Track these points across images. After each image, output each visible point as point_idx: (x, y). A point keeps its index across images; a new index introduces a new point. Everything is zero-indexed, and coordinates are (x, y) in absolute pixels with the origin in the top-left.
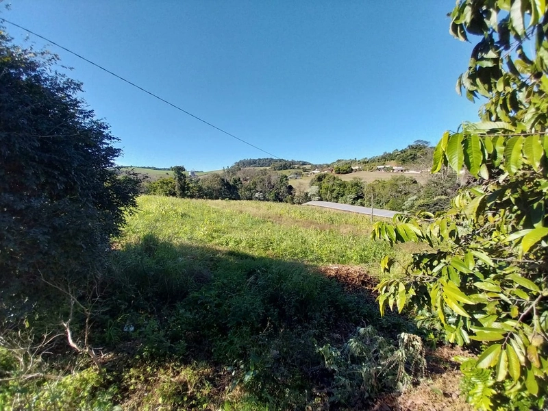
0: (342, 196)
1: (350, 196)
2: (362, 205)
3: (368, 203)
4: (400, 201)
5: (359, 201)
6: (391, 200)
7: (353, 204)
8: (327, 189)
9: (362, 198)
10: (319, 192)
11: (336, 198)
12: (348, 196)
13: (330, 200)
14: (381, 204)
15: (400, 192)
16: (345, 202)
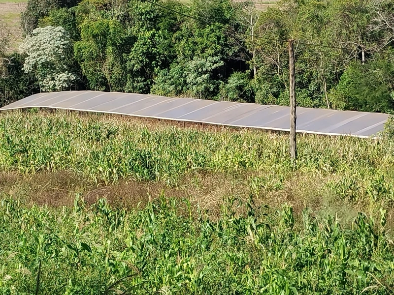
0: (166, 65)
1: (197, 61)
2: (248, 96)
3: (266, 85)
4: (379, 72)
5: (234, 80)
6: (348, 71)
7: (210, 94)
8: (102, 37)
9: (242, 66)
10: (69, 50)
11: (141, 72)
12: (191, 65)
13: (120, 86)
14: (312, 87)
15: (376, 38)
16: (180, 88)
